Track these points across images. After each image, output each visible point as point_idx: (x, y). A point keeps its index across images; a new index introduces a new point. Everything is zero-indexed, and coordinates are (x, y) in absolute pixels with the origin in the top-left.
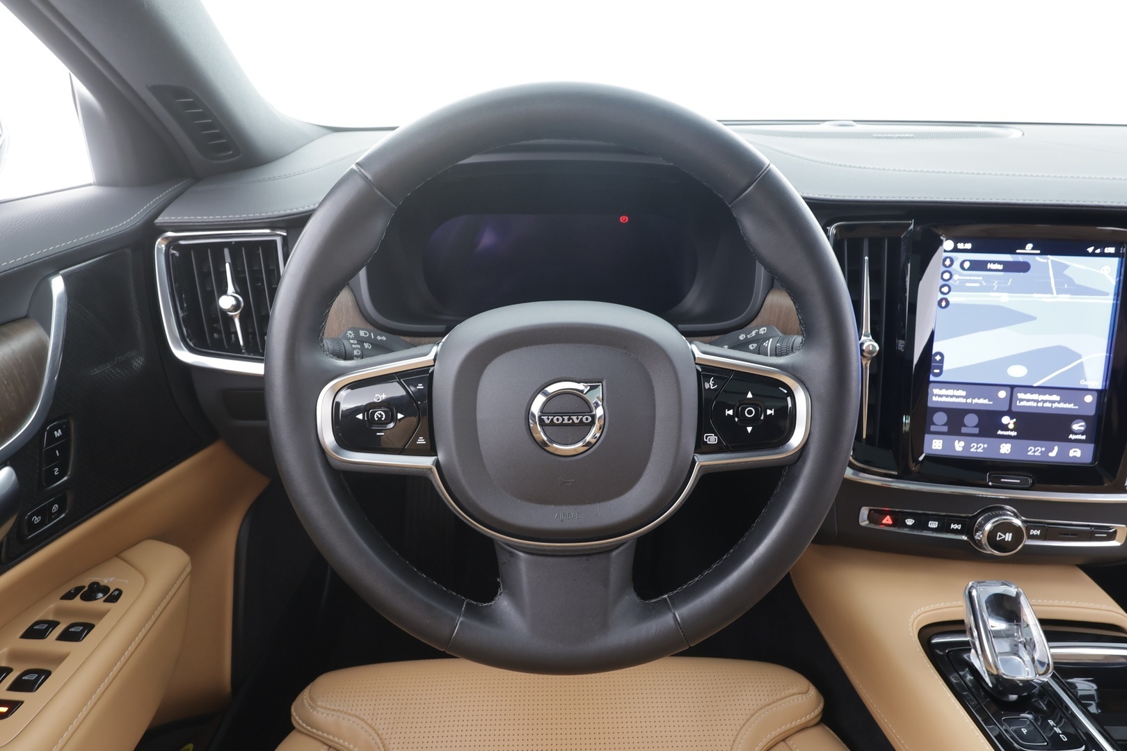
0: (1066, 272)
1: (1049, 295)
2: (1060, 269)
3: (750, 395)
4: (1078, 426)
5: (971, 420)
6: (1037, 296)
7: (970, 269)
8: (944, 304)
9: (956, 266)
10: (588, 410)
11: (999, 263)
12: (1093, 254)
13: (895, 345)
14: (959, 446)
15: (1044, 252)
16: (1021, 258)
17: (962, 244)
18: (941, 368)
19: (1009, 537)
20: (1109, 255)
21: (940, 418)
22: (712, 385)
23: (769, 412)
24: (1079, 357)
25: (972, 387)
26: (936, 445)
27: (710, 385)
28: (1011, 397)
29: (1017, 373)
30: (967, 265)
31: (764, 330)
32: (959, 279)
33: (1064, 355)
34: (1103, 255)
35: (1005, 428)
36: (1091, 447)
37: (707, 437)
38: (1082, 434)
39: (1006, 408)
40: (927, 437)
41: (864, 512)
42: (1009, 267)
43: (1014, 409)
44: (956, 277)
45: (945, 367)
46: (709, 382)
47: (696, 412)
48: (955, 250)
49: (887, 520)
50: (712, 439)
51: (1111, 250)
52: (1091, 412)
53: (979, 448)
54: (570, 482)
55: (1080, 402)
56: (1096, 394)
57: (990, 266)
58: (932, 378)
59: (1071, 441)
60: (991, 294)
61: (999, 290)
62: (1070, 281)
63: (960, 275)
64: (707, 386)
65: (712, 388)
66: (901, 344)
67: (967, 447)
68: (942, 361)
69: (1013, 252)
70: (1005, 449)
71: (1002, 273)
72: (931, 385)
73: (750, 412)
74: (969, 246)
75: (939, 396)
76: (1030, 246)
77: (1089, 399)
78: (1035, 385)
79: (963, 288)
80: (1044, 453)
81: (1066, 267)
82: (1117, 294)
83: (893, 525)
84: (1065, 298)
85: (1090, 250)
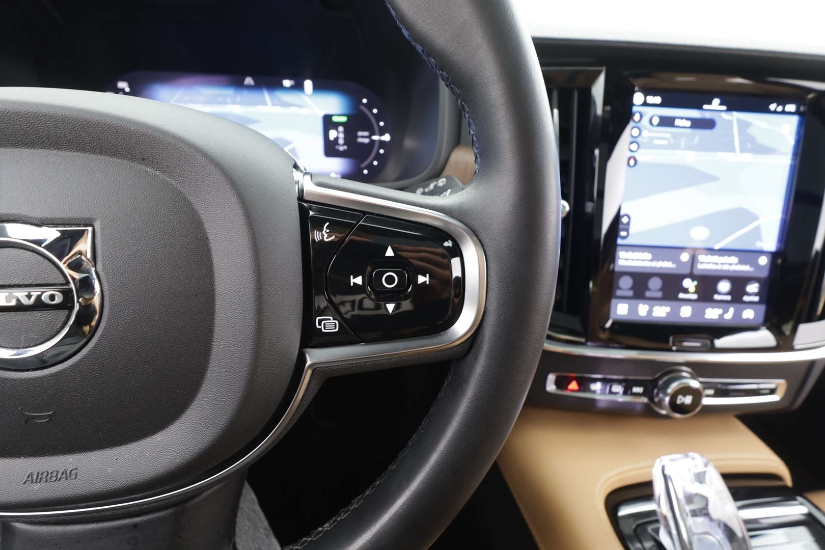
0: (750, 131)
1: (732, 154)
2: (743, 126)
3: (390, 253)
4: (753, 288)
5: (655, 284)
6: (721, 155)
7: (659, 125)
8: (632, 162)
9: (645, 121)
10: (62, 281)
11: (687, 119)
12: (775, 112)
13: (583, 207)
14: (643, 310)
15: (730, 109)
16: (707, 115)
17: (651, 97)
18: (627, 230)
19: (688, 400)
20: (790, 113)
21: (625, 283)
22: (326, 235)
23: (421, 279)
24: (756, 218)
25: (658, 250)
26: (621, 310)
27: (323, 235)
28: (693, 259)
29: (699, 236)
30: (656, 121)
31: (443, 182)
32: (649, 137)
33: (744, 216)
34: (783, 112)
35: (686, 291)
36: (762, 308)
37: (320, 321)
38: (756, 294)
39: (687, 271)
40: (614, 301)
41: (551, 378)
42: (697, 124)
43: (695, 272)
44: (645, 133)
45: (631, 230)
46: (321, 230)
47: (299, 280)
48: (645, 104)
49: (573, 385)
50: (329, 324)
51: (791, 108)
52: (764, 274)
53: (661, 312)
54: (45, 417)
55: (754, 264)
56: (770, 256)
57: (678, 122)
58: (620, 241)
59: (745, 303)
60: (678, 152)
61: (687, 148)
62: (753, 140)
63: (650, 131)
64: (317, 236)
65: (326, 240)
66: (589, 207)
67: (650, 312)
68: (628, 223)
69: (699, 107)
70: (686, 312)
71: (689, 131)
72: (618, 248)
73: (390, 280)
74: (658, 100)
75: (626, 260)
76: (716, 101)
77: (763, 261)
78: (717, 247)
79: (651, 146)
80: (721, 316)
81: (748, 124)
82: (795, 154)
83: (579, 390)
84: (748, 157)
85: (773, 107)
